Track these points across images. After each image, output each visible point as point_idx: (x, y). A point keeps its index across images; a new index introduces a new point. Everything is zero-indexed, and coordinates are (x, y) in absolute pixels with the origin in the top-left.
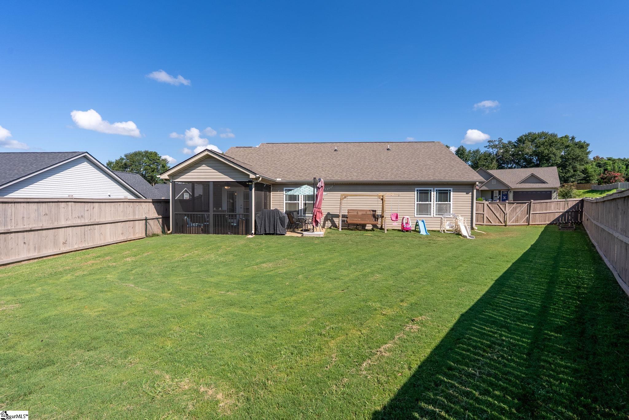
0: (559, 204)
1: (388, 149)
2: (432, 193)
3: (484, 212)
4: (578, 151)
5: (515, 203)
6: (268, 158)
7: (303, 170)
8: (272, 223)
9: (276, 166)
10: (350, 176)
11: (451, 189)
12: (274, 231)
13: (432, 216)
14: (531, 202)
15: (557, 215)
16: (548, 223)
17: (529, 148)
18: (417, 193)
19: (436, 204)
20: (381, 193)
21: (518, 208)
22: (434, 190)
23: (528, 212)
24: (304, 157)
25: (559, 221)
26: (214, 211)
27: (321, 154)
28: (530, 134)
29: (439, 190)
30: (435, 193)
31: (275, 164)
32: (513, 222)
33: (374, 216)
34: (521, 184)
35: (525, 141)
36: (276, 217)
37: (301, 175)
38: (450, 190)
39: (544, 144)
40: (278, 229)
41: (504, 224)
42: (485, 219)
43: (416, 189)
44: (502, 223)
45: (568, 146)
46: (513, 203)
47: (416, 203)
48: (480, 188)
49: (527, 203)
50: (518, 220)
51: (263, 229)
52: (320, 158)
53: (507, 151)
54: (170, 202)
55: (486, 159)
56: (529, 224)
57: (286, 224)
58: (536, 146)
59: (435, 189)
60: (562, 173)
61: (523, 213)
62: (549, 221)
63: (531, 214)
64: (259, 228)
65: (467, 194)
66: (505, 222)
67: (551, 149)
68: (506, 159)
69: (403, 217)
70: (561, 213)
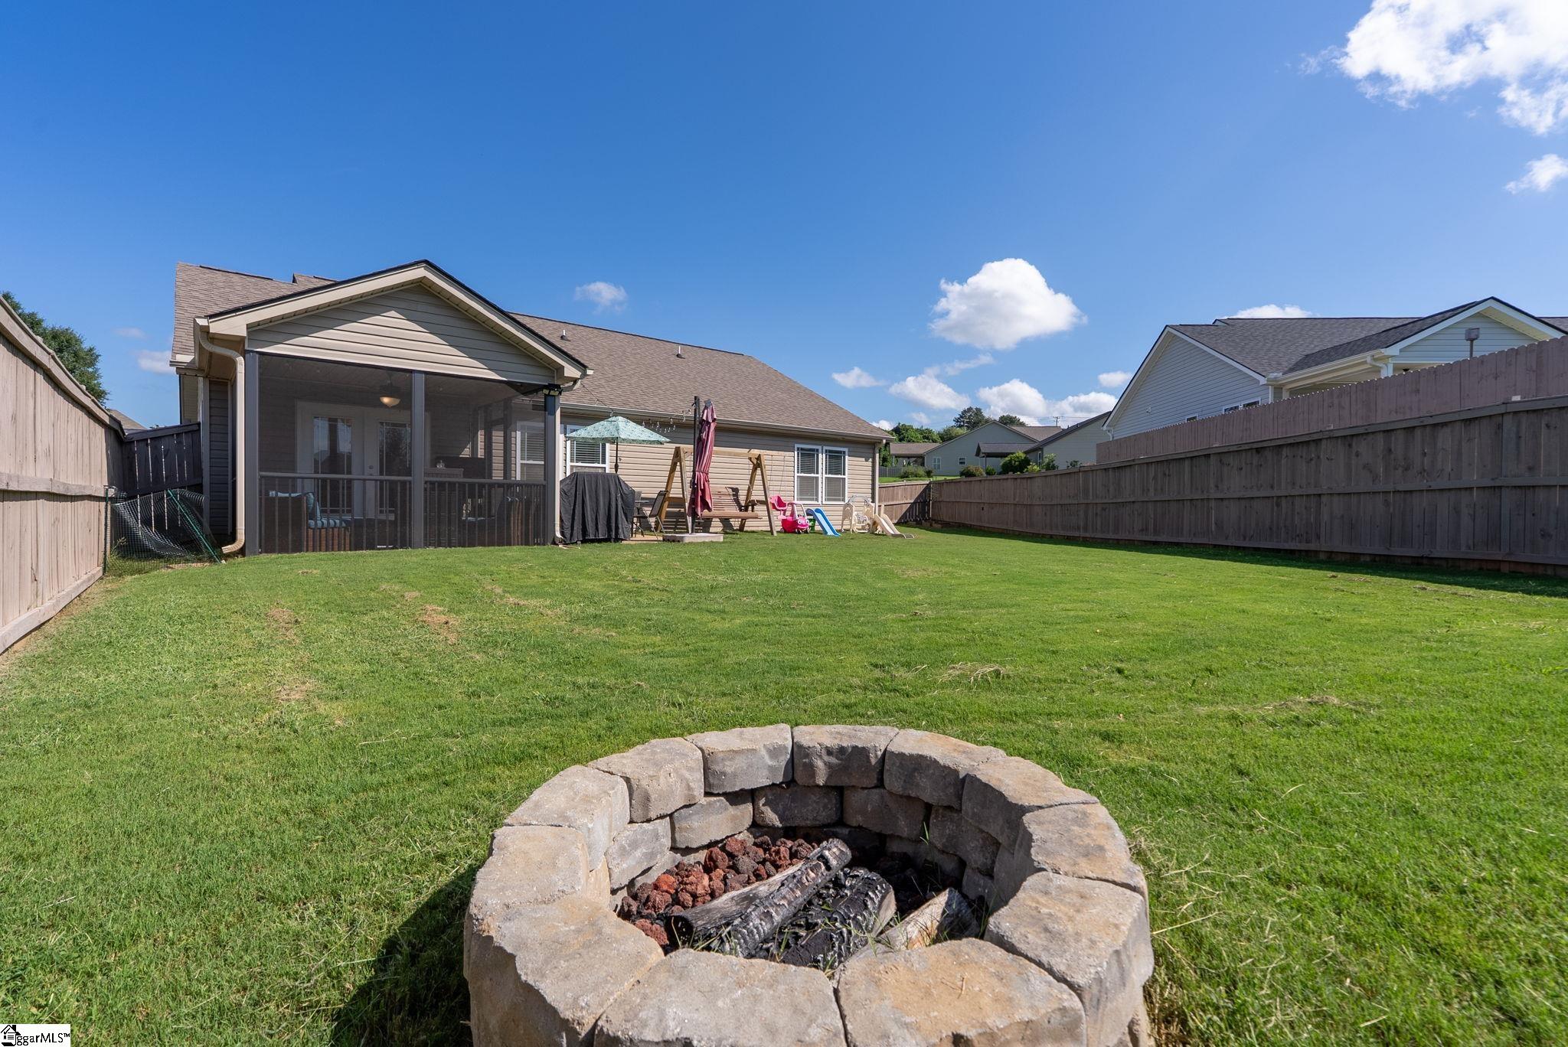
2: (820, 455)
11: (846, 450)
12: (610, 531)
13: (820, 503)
18: (798, 454)
19: (827, 478)
20: (756, 452)
22: (820, 449)
29: (827, 451)
30: (823, 455)
33: (737, 500)
38: (844, 452)
40: (620, 526)
47: (797, 474)
59: (825, 448)
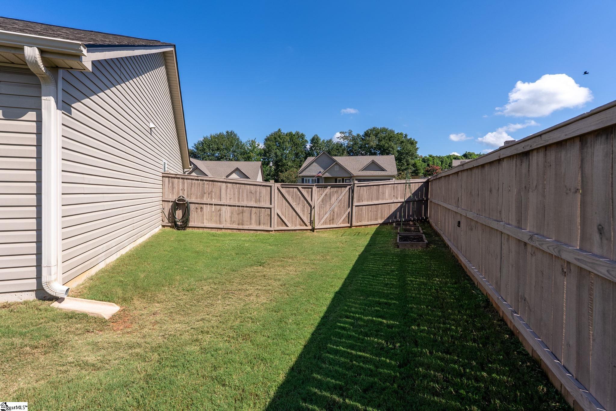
0: (396, 189)
3: (271, 204)
4: (409, 146)
5: (329, 185)
14: (354, 184)
15: (394, 207)
16: (380, 221)
17: (374, 142)
21: (333, 195)
23: (351, 204)
25: (396, 217)
28: (374, 128)
32: (325, 223)
34: (363, 171)
35: (371, 134)
39: (385, 138)
41: (310, 228)
42: (275, 219)
44: (306, 226)
45: (402, 142)
46: (326, 187)
48: (323, 175)
49: (349, 187)
50: (333, 219)
53: (355, 144)
55: (338, 149)
56: (350, 227)
58: (379, 140)
60: (399, 165)
61: (342, 205)
62: (381, 219)
63: (354, 207)
66: (312, 222)
67: (390, 143)
68: (355, 150)
70: (399, 204)
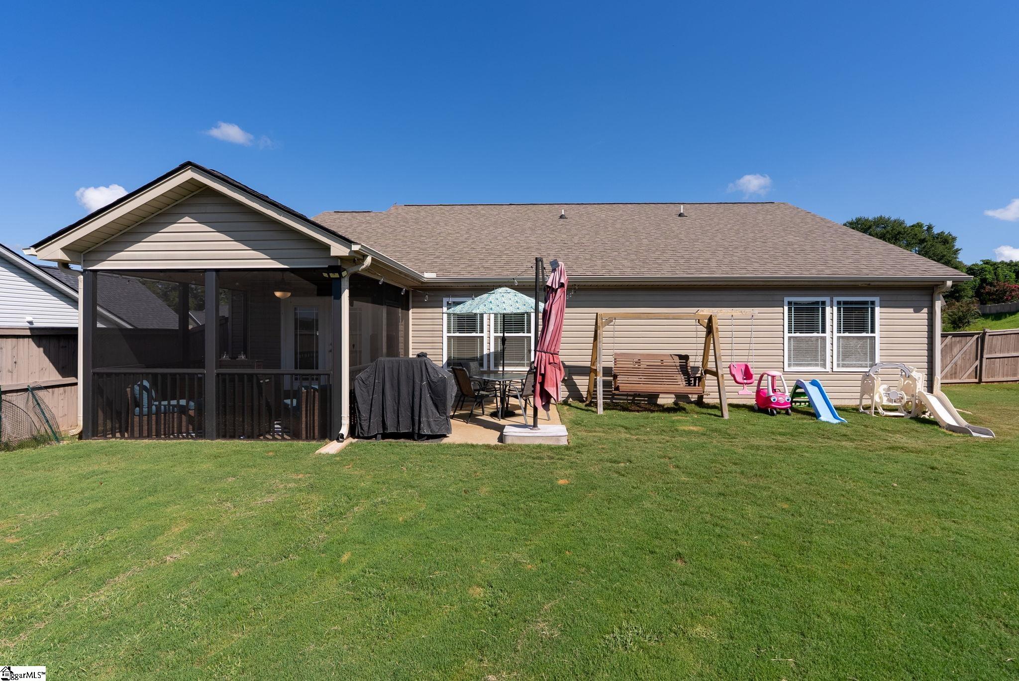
1: (680, 215)
2: (828, 310)
4: (940, 246)
6: (405, 231)
7: (491, 254)
8: (407, 401)
9: (424, 246)
10: (616, 268)
11: (877, 299)
12: (413, 425)
13: (828, 369)
14: (985, 334)
18: (790, 310)
19: (839, 338)
20: (706, 312)
21: (955, 345)
22: (832, 301)
23: (979, 356)
24: (491, 228)
26: (220, 364)
27: (529, 224)
29: (845, 303)
30: (835, 309)
31: (421, 242)
32: (946, 377)
33: (684, 370)
36: (417, 381)
37: (486, 265)
38: (873, 303)
39: (884, 236)
40: (424, 419)
43: (787, 300)
45: (922, 241)
47: (787, 335)
49: (976, 336)
51: (376, 420)
52: (529, 232)
54: (77, 335)
56: (979, 383)
57: (451, 401)
59: (836, 299)
61: (968, 357)
63: (984, 360)
64: (364, 415)
65: (917, 311)
69: (761, 371)
